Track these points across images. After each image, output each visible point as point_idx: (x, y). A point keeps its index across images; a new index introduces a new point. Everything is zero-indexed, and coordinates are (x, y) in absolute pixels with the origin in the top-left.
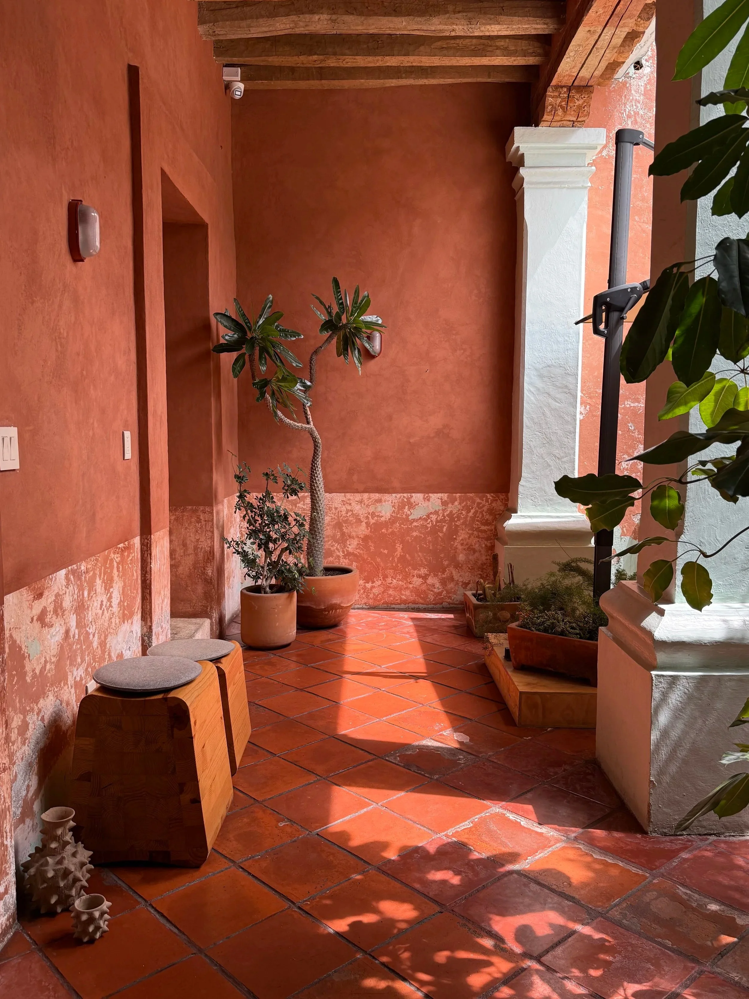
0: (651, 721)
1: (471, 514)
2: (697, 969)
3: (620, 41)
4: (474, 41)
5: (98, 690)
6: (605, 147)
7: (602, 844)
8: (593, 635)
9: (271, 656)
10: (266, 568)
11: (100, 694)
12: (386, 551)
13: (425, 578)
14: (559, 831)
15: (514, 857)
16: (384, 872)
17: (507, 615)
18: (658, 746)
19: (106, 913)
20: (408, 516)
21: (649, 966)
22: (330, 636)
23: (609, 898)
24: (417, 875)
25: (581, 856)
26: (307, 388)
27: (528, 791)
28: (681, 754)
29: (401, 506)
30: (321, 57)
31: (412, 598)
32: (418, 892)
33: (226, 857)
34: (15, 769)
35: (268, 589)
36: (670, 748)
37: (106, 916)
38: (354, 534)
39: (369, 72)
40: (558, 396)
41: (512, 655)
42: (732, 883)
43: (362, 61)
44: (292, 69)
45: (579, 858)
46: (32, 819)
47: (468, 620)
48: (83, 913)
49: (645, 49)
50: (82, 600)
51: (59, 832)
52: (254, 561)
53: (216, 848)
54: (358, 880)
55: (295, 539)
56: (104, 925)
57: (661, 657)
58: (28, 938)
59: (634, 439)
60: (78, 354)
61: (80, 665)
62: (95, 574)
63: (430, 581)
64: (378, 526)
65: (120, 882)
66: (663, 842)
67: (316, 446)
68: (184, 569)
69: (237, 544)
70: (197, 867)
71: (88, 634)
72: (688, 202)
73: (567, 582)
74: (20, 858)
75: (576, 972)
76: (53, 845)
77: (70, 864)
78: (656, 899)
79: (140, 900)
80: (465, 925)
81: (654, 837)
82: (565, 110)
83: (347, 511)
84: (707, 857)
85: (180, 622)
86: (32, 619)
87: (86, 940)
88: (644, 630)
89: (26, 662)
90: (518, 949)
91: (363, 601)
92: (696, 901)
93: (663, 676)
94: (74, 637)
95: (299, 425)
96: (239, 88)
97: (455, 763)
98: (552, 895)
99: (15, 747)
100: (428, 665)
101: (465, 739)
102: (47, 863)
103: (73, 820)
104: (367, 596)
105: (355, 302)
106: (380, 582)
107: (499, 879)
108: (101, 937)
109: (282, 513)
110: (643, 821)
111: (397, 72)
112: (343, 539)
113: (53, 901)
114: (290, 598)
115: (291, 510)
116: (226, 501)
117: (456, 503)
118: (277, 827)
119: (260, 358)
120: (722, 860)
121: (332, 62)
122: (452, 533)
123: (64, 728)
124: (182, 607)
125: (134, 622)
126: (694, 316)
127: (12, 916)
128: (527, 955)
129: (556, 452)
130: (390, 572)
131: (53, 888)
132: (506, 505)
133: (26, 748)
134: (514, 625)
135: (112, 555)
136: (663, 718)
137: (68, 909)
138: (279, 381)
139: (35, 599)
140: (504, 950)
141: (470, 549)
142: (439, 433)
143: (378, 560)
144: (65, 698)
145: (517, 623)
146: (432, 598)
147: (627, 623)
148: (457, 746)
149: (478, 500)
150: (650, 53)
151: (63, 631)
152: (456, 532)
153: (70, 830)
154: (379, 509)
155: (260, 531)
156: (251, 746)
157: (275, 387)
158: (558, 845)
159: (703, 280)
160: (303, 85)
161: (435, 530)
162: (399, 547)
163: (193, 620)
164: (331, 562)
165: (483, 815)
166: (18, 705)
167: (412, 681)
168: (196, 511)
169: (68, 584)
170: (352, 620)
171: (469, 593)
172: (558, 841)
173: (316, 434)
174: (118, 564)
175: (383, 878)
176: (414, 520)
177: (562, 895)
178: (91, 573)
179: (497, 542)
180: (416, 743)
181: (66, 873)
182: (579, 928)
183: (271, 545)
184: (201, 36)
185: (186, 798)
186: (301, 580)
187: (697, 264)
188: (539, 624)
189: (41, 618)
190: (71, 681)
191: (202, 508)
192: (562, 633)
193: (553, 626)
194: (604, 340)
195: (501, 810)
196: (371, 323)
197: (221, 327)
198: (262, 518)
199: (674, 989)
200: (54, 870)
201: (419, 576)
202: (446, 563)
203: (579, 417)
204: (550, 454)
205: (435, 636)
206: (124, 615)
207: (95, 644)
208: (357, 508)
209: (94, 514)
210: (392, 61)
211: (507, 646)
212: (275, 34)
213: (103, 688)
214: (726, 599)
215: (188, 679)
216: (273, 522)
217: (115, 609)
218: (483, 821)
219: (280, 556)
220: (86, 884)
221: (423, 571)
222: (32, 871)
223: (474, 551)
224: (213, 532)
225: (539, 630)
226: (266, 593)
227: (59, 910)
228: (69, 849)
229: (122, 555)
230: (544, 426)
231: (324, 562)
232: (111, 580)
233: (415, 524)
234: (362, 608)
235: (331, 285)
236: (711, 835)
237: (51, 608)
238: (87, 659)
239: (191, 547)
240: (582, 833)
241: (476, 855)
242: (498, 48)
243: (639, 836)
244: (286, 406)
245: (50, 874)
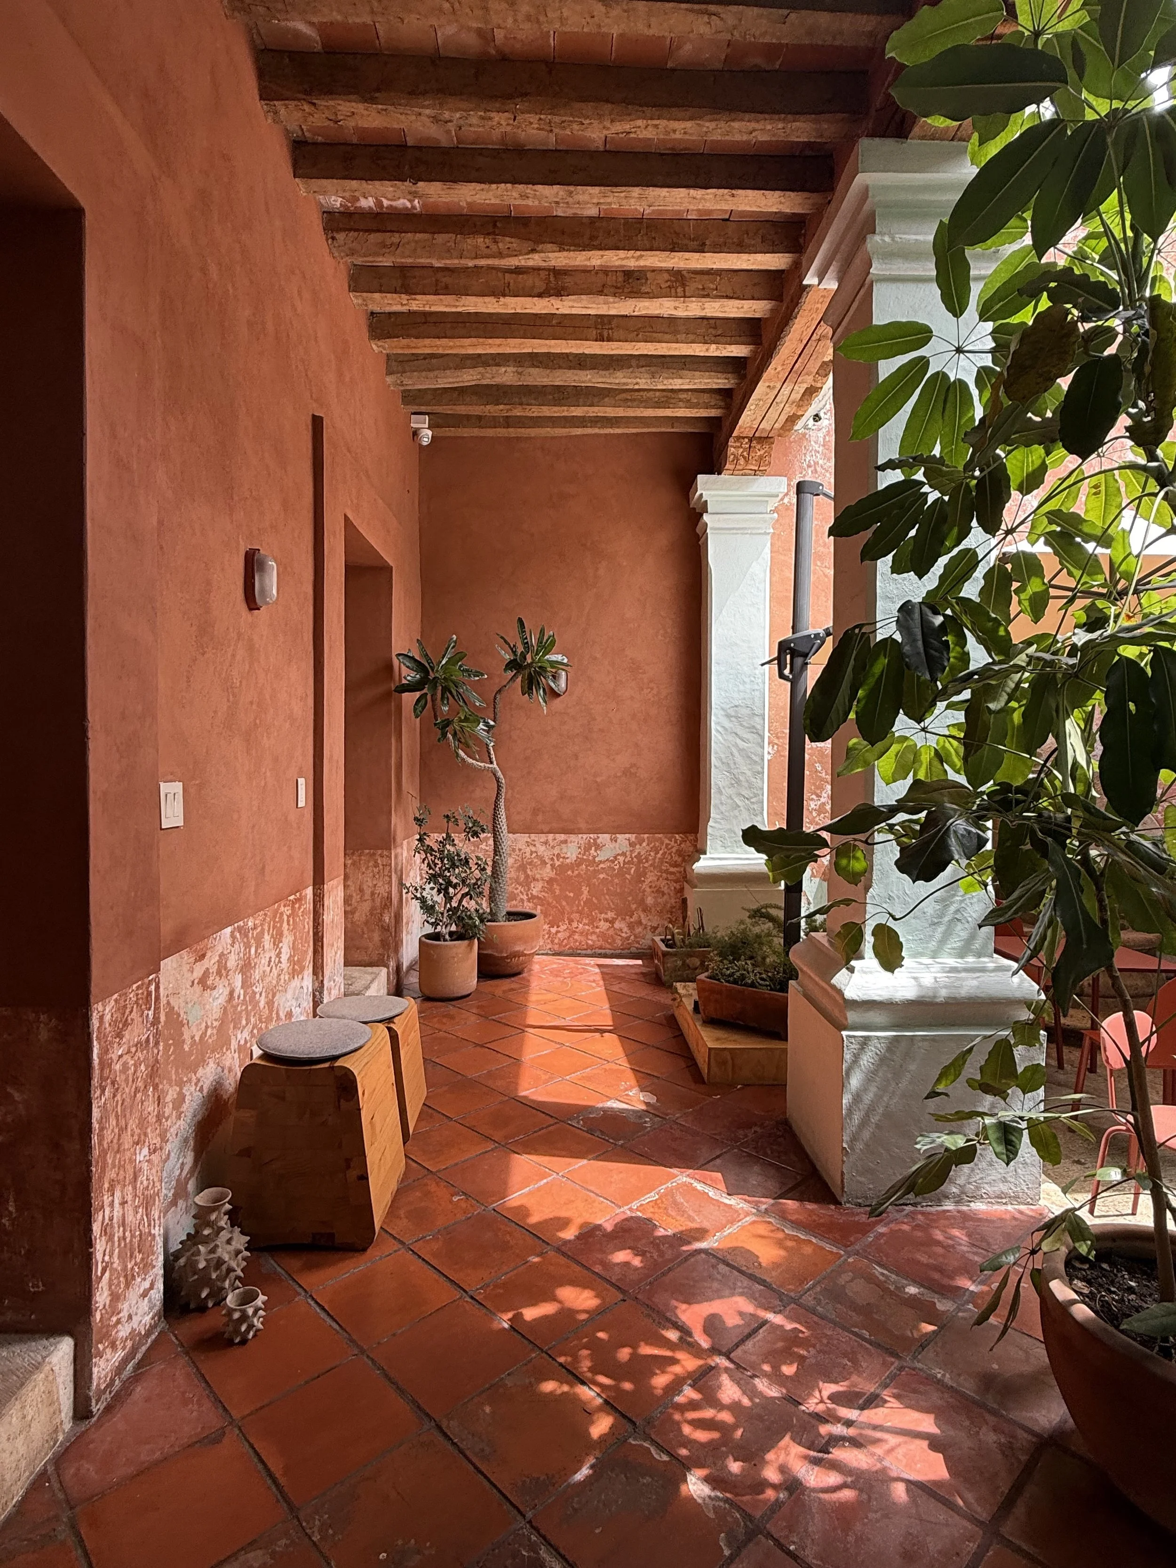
0: (842, 1085)
1: (659, 856)
2: (897, 1364)
3: (799, 396)
4: (657, 394)
5: (261, 1057)
6: (787, 494)
7: (794, 1218)
8: (784, 988)
9: (450, 1008)
10: (446, 915)
11: (263, 1063)
12: (572, 895)
13: (612, 922)
14: (749, 1202)
15: (701, 1233)
16: (564, 1254)
17: (697, 962)
18: (850, 1110)
19: (261, 1309)
20: (594, 857)
21: (846, 1361)
22: (513, 986)
23: (802, 1281)
24: (599, 1256)
25: (772, 1231)
26: (490, 727)
27: (718, 1157)
28: (874, 1119)
29: (587, 849)
30: (508, 407)
31: (599, 944)
32: (601, 1277)
33: (395, 1238)
34: (168, 1147)
35: (447, 937)
36: (863, 1113)
37: (261, 1313)
38: (538, 876)
39: (554, 421)
40: (745, 736)
41: (701, 1008)
42: (931, 1261)
43: (547, 411)
44: (480, 418)
45: (772, 1235)
46: (186, 1200)
47: (657, 967)
48: (235, 1310)
49: (823, 403)
50: (249, 958)
51: (213, 1217)
52: (433, 907)
53: (385, 1227)
54: (536, 1263)
55: (475, 884)
56: (258, 1323)
57: (852, 1016)
58: (174, 1339)
59: (822, 779)
60: (251, 703)
61: (244, 1027)
62: (263, 930)
63: (617, 925)
64: (563, 868)
65: (279, 1269)
66: (858, 1214)
67: (499, 787)
68: (359, 917)
69: (416, 889)
70: (364, 1250)
71: (254, 993)
72: (867, 562)
73: (757, 930)
74: (170, 1245)
75: (766, 1368)
76: (206, 1232)
77: (224, 1253)
78: (851, 1281)
79: (299, 1290)
80: (649, 1316)
81: (848, 1209)
82: (747, 460)
83: (532, 853)
84: (903, 1232)
85: (356, 971)
86: (193, 982)
87: (237, 1340)
88: (834, 987)
89: (185, 1029)
90: (705, 1343)
91: (549, 946)
92: (893, 1283)
93: (854, 1037)
94: (239, 997)
95: (482, 764)
96: (427, 436)
97: (641, 1127)
98: (743, 1278)
99: (169, 1123)
100: (614, 1019)
101: (653, 1099)
102: (198, 1253)
103: (229, 1202)
104: (552, 942)
105: (540, 641)
106: (565, 927)
107: (686, 1259)
108: (254, 1336)
109: (463, 856)
110: (836, 1191)
111: (582, 422)
112: (528, 882)
113: (204, 1295)
114: (471, 946)
115: (474, 851)
116: (405, 842)
117: (644, 844)
118: (451, 1202)
119: (442, 698)
120: (919, 1234)
121: (518, 412)
122: (641, 875)
123: (225, 1097)
124: (357, 956)
125: (305, 977)
126: (877, 676)
127: (158, 1314)
128: (715, 1350)
129: (745, 792)
130: (575, 916)
131: (204, 1279)
132: (696, 846)
133: (181, 1122)
134: (702, 977)
135: (282, 909)
136: (855, 1081)
137: (220, 1301)
138: (461, 721)
139: (196, 961)
140: (690, 1344)
141: (659, 892)
142: (626, 772)
143: (564, 903)
144: (227, 1064)
145: (706, 974)
146: (619, 943)
147: (817, 979)
148: (644, 1107)
149: (667, 841)
150: (828, 407)
151: (227, 992)
152: (644, 874)
153: (226, 1213)
154: (565, 850)
155: (440, 875)
156: (425, 1108)
157: (458, 728)
158: (747, 1219)
159: (884, 640)
160: (490, 432)
161: (622, 872)
162: (585, 890)
163: (369, 969)
164: (516, 906)
165: (669, 1185)
166: (174, 1077)
167: (597, 1035)
168: (374, 854)
169: (234, 942)
170: (536, 968)
171: (657, 939)
172: (747, 1214)
173: (500, 774)
174: (288, 917)
175: (563, 1260)
176: (601, 862)
177: (752, 1277)
178: (259, 929)
179: (686, 885)
180: (600, 1105)
181: (220, 1262)
182: (770, 1316)
183: (451, 890)
184: (389, 386)
185: (353, 1174)
186: (482, 927)
187: (878, 625)
188: (729, 976)
189: (203, 982)
190: (234, 1045)
191: (379, 852)
192: (753, 985)
193: (743, 977)
194: (789, 684)
195: (688, 1180)
196: (557, 662)
197: (403, 668)
198: (442, 862)
199: (872, 1390)
200: (206, 1260)
201: (606, 920)
202: (634, 906)
203: (767, 757)
204: (740, 794)
205: (623, 985)
206: (294, 970)
207: (262, 1004)
208: (541, 849)
209: (263, 868)
210: (578, 412)
211: (697, 998)
212: (461, 385)
213: (266, 1056)
214: (916, 955)
215: (356, 1046)
216: (454, 866)
217: (285, 964)
218: (670, 1192)
219: (460, 901)
220: (242, 1275)
221: (610, 915)
222: (182, 1261)
223: (663, 894)
224: (390, 877)
225: (728, 982)
226: (445, 940)
227: (210, 1304)
228: (224, 1235)
229: (293, 907)
230: (732, 766)
231: (506, 906)
232: (281, 934)
233: (602, 866)
234: (547, 954)
235: (516, 625)
236: (906, 1205)
237: (214, 969)
238: (253, 1020)
239: (368, 892)
240: (773, 1205)
241: (661, 1232)
242: (681, 400)
243: (833, 1207)
244: (468, 746)
245: (202, 1265)
